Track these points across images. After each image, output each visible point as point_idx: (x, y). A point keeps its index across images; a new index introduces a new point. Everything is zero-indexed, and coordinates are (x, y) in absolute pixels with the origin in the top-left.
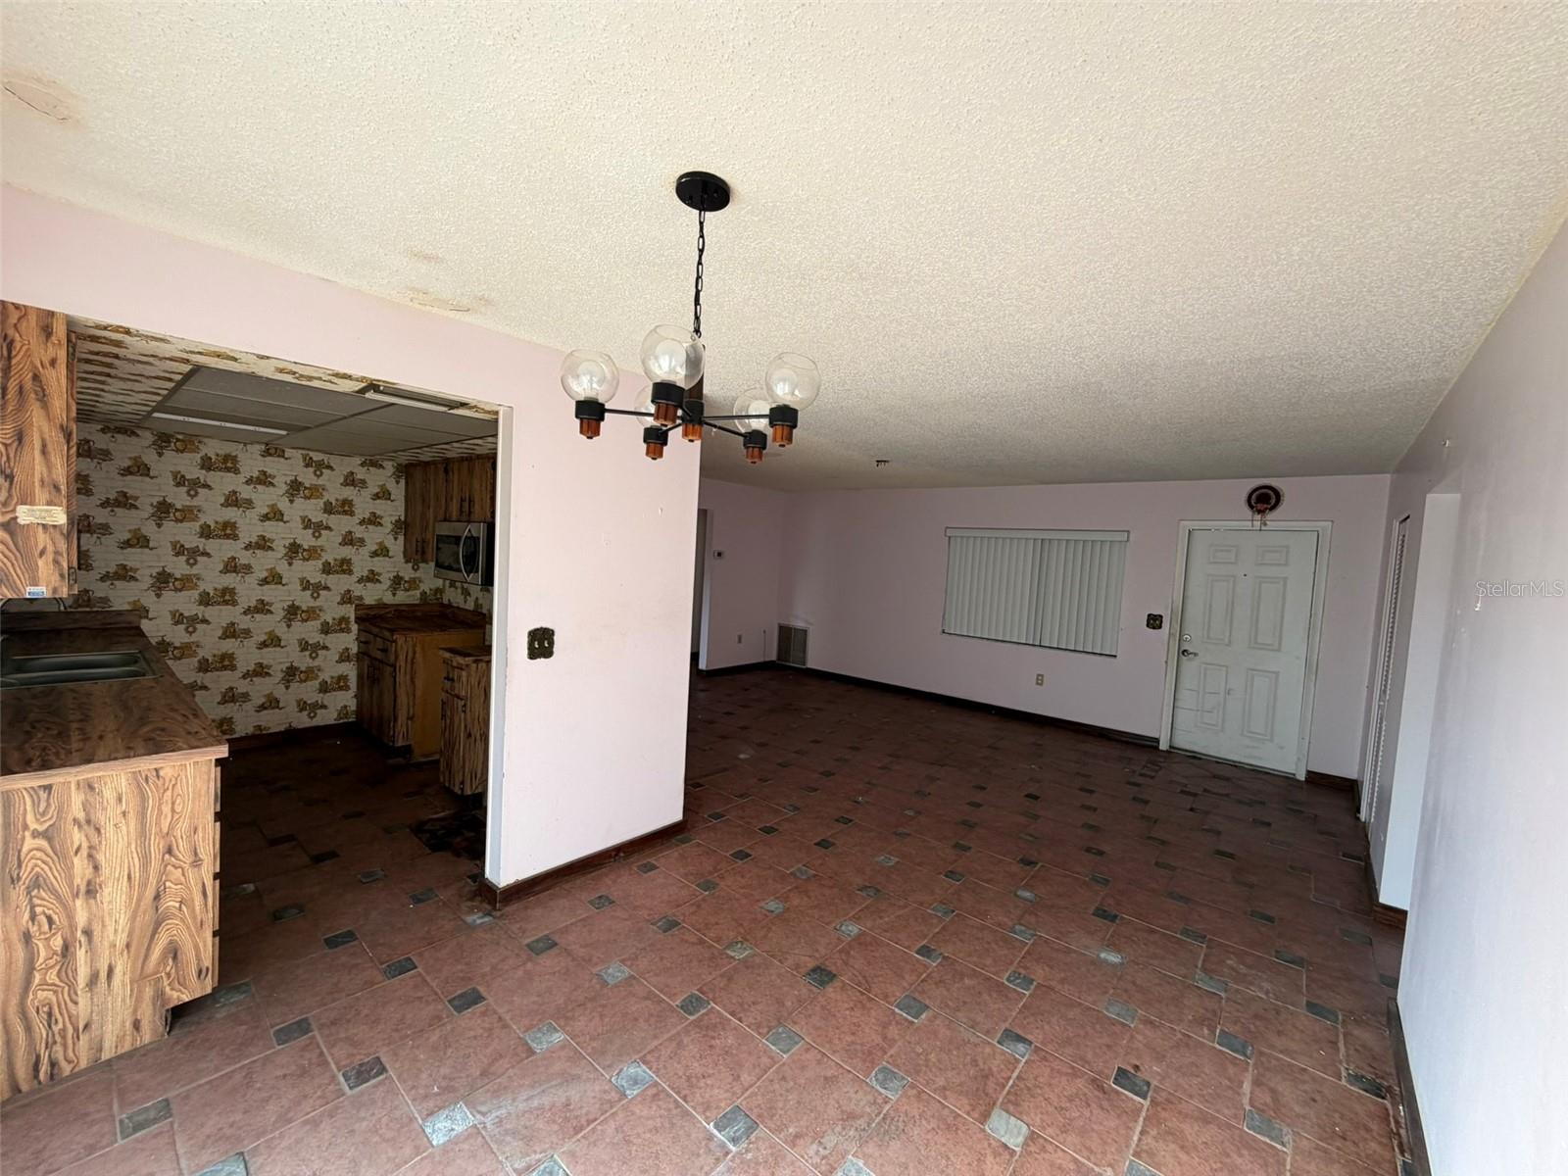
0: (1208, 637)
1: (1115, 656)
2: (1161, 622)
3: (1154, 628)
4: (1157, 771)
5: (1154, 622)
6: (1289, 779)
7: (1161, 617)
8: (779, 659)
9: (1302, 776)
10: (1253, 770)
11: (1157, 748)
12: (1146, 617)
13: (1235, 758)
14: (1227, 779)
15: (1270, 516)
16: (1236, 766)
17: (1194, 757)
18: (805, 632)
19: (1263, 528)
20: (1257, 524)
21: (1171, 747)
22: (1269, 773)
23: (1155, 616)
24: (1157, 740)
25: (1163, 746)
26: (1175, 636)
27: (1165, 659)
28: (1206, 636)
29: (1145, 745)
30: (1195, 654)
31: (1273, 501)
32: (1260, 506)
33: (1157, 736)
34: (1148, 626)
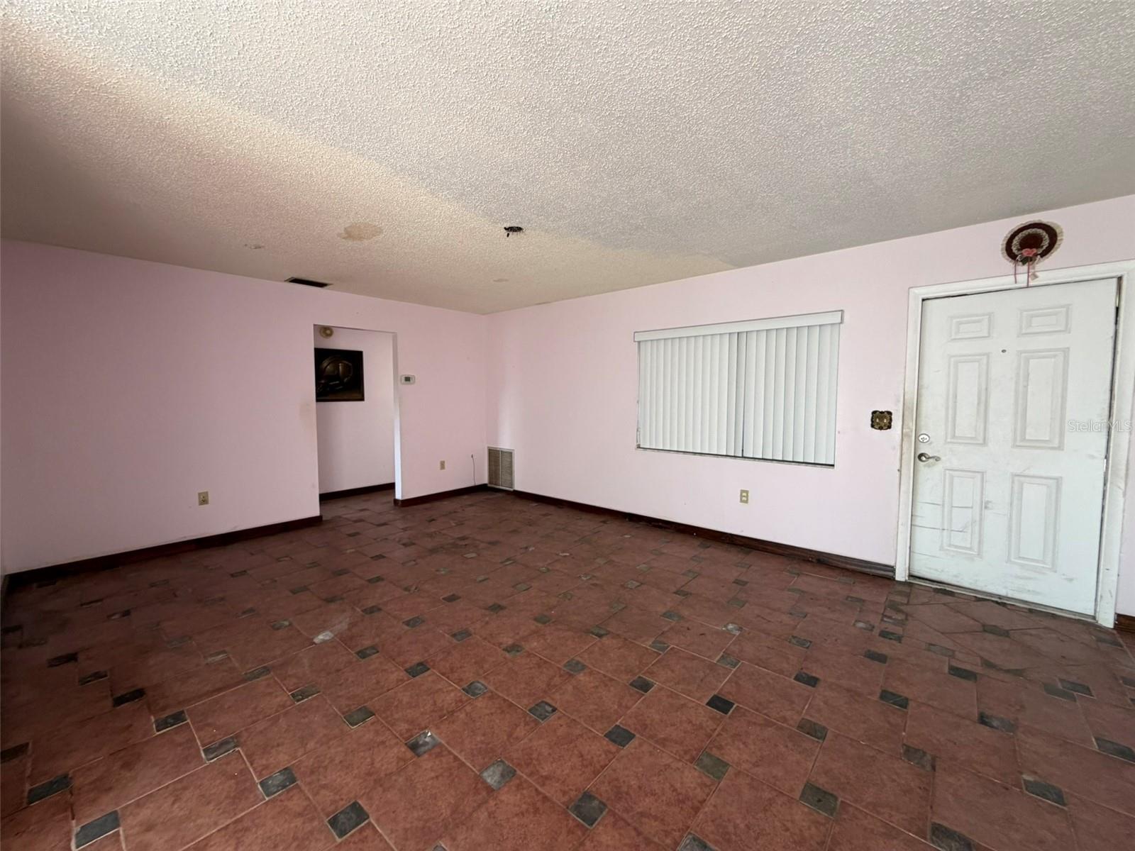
0: (954, 436)
1: (833, 465)
2: (891, 420)
3: (881, 428)
4: (902, 623)
5: (881, 420)
6: (1087, 625)
7: (890, 413)
8: (490, 482)
9: (1108, 621)
10: (1031, 611)
11: (892, 579)
12: (870, 416)
13: (1003, 592)
14: (1006, 634)
15: (1042, 265)
16: (1004, 605)
17: (943, 591)
18: (510, 454)
19: (1031, 283)
20: (1023, 279)
21: (911, 576)
22: (1054, 616)
23: (882, 413)
24: (892, 569)
25: (901, 576)
26: (910, 437)
27: (898, 467)
28: (949, 436)
29: (878, 575)
30: (937, 459)
31: (1046, 243)
32: (1026, 252)
33: (892, 563)
34: (873, 426)
